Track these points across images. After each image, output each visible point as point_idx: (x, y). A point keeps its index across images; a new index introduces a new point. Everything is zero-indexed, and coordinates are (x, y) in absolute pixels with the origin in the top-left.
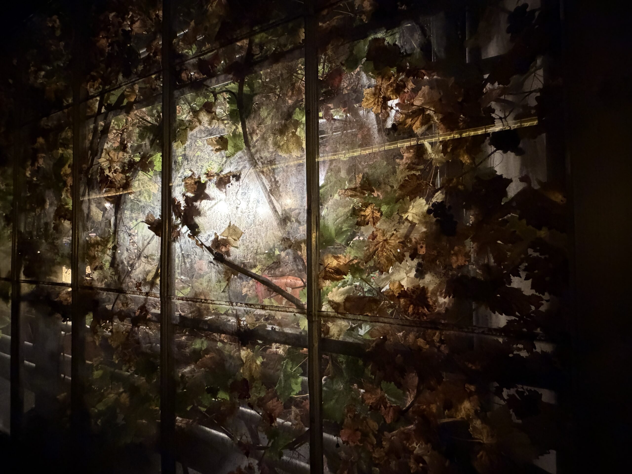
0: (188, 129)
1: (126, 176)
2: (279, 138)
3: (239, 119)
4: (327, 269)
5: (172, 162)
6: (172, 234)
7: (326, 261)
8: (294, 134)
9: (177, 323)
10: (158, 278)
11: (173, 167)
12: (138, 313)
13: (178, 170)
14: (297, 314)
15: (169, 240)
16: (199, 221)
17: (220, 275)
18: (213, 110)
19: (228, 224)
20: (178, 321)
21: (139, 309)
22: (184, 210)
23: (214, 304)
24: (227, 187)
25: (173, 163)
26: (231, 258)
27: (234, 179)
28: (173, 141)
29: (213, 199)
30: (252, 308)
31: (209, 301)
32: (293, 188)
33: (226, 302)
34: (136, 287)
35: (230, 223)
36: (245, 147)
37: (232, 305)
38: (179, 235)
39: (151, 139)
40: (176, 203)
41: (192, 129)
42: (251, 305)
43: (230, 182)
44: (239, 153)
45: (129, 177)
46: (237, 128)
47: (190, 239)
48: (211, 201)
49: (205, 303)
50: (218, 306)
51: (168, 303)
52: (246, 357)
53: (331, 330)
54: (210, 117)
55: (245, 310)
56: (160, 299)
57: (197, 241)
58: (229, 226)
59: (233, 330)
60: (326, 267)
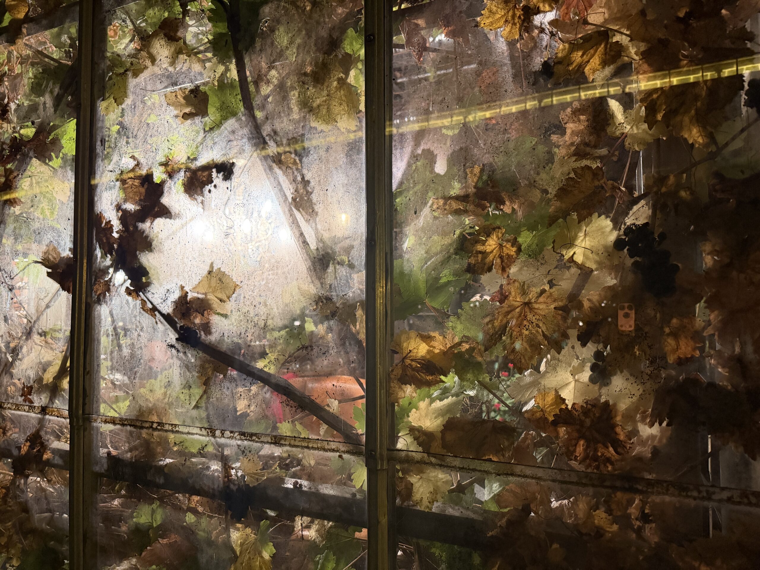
0: (130, 74)
1: (6, 170)
2: (312, 90)
3: (231, 53)
4: (408, 362)
5: (96, 142)
6: (95, 288)
7: (405, 345)
8: (342, 82)
9: (103, 471)
10: (66, 376)
11: (98, 151)
12: (25, 449)
13: (108, 157)
14: (345, 456)
15: (89, 300)
16: (148, 260)
17: (191, 372)
18: (179, 34)
19: (207, 268)
20: (105, 466)
21: (26, 441)
22: (121, 237)
23: (177, 432)
24: (206, 192)
25: (99, 143)
26: (213, 338)
27: (221, 175)
28: (99, 98)
29: (178, 216)
30: (253, 441)
31: (167, 427)
32: (340, 195)
33: (201, 428)
34: (22, 396)
35: (212, 265)
36: (242, 109)
37: (214, 436)
38: (109, 290)
39: (55, 93)
40: (103, 225)
41: (136, 75)
42: (252, 435)
43: (212, 182)
44: (231, 123)
45: (11, 171)
46: (227, 70)
47: (130, 298)
48: (172, 221)
49: (159, 430)
50: (185, 436)
51: (85, 430)
52: (242, 545)
53: (415, 490)
54: (173, 49)
55: (239, 446)
56: (68, 420)
57: (143, 303)
58: (210, 272)
59: (216, 487)
60: (405, 358)
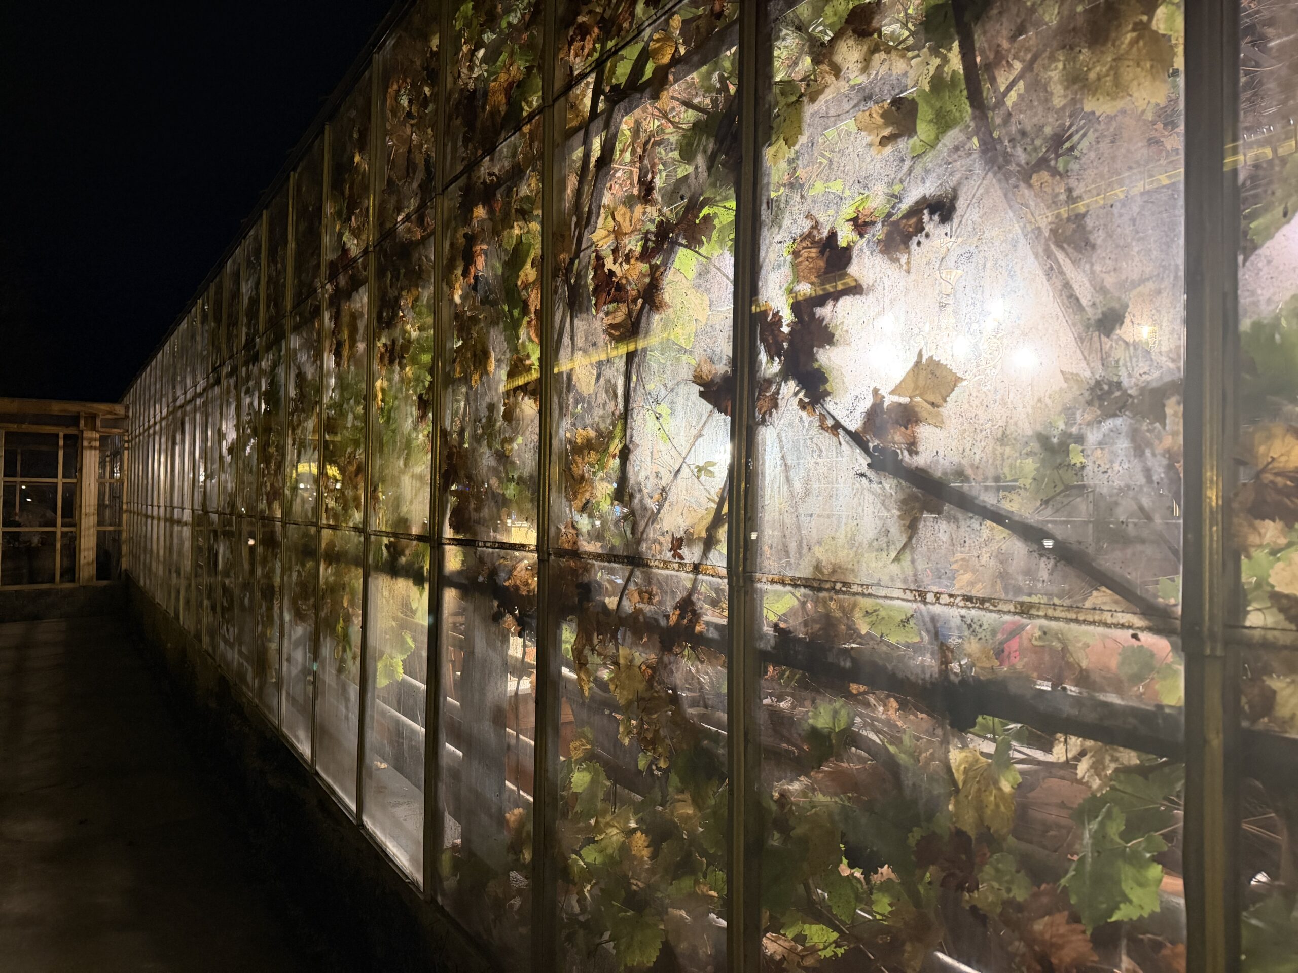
0: (805, 99)
1: (651, 267)
3: (952, 30)
4: (1268, 477)
5: (760, 205)
6: (758, 404)
7: (1262, 449)
9: (769, 648)
10: (723, 524)
11: (763, 217)
12: (674, 619)
13: (776, 222)
14: (1143, 636)
15: (751, 422)
16: (829, 358)
17: (888, 511)
18: (875, 24)
19: (914, 359)
20: (772, 642)
21: (675, 608)
22: (791, 333)
23: (870, 595)
24: (913, 245)
25: (764, 206)
26: (920, 460)
27: (936, 218)
28: (764, 144)
29: (871, 289)
30: (986, 609)
31: (855, 589)
33: (904, 590)
34: (670, 550)
35: (920, 355)
36: (969, 110)
37: (925, 602)
38: (776, 406)
39: (709, 152)
40: (769, 318)
41: (813, 100)
42: (983, 601)
43: (923, 229)
44: (953, 136)
45: (657, 267)
46: (945, 60)
47: (804, 414)
48: (863, 298)
49: (844, 593)
50: (881, 601)
51: (746, 593)
52: (966, 771)
53: (1279, 699)
54: (865, 48)
55: (962, 617)
56: (726, 581)
57: (822, 418)
58: (918, 363)
59: (928, 676)
60: (1264, 470)
